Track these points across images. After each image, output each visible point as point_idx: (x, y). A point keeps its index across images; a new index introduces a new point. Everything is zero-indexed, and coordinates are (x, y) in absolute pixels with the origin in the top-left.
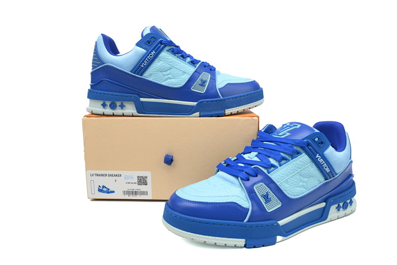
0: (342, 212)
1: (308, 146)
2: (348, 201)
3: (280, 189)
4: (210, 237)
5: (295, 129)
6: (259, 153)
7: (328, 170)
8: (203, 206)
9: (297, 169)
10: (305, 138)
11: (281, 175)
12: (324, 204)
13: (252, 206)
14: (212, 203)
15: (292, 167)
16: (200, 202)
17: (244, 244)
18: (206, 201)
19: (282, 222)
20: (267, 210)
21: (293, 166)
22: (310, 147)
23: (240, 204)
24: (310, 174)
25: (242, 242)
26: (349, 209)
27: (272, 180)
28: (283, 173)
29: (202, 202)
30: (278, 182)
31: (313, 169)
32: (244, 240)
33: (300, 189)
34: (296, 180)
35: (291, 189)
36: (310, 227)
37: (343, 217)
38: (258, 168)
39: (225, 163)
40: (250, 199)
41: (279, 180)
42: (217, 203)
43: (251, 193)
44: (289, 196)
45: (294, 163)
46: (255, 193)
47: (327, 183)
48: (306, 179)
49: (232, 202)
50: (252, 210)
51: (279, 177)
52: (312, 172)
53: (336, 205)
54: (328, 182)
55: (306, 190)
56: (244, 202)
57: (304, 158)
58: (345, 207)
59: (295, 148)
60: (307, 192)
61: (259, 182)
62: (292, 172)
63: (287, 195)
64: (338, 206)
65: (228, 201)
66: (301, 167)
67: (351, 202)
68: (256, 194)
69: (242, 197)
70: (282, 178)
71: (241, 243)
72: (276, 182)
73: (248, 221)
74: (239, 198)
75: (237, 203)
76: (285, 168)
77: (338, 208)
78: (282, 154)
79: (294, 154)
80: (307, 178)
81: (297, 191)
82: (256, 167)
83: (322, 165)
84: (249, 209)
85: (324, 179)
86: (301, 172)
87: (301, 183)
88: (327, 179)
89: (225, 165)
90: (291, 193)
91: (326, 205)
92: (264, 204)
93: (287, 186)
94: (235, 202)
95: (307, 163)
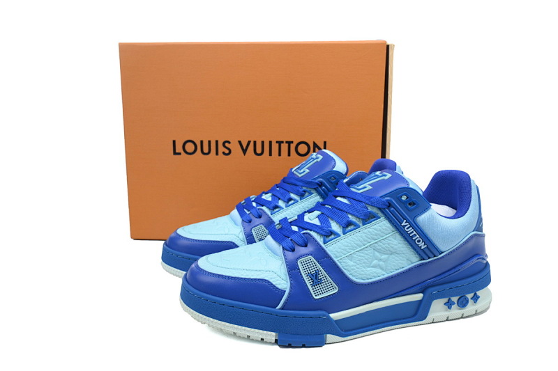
0: (455, 311)
1: (389, 207)
2: (470, 296)
3: (338, 267)
4: (228, 324)
5: (383, 180)
6: (322, 213)
7: (422, 245)
8: (222, 280)
9: (369, 240)
10: (385, 195)
11: (344, 247)
12: (419, 296)
13: (291, 288)
14: (235, 278)
15: (361, 237)
16: (219, 275)
17: (274, 339)
18: (227, 275)
19: (335, 316)
20: (314, 295)
21: (364, 235)
22: (392, 209)
23: (274, 283)
24: (392, 249)
25: (272, 336)
26: (471, 308)
27: (327, 254)
28: (346, 244)
29: (223, 276)
30: (337, 257)
31: (397, 242)
32: (274, 334)
33: (374, 269)
34: (367, 257)
35: (358, 268)
36: (393, 327)
37: (459, 319)
38: (309, 234)
39: (279, 224)
40: (290, 278)
41: (338, 255)
42: (241, 278)
43: (292, 269)
44: (354, 279)
45: (366, 231)
46: (299, 269)
47: (423, 264)
48: (384, 257)
49: (262, 280)
50: (289, 294)
51: (339, 250)
52: (396, 247)
53: (446, 300)
54: (426, 263)
55: (384, 273)
56: (282, 281)
57: (382, 225)
58: (463, 303)
59: (370, 209)
60: (386, 276)
61: (307, 255)
62: (361, 244)
63: (351, 277)
64: (448, 302)
65: (258, 277)
66: (376, 237)
67: (476, 298)
68: (300, 272)
69: (279, 274)
70: (344, 252)
71: (269, 338)
72: (332, 256)
73: (282, 308)
74: (275, 275)
75: (271, 281)
76: (350, 238)
77: (449, 304)
78: (350, 216)
79: (368, 218)
80: (385, 254)
81: (368, 273)
82: (306, 233)
83: (412, 237)
84: (285, 291)
85: (418, 259)
86: (376, 245)
87: (375, 262)
88: (424, 259)
89: (278, 227)
90: (355, 274)
91: (423, 297)
92: (310, 287)
93: (351, 263)
94: (267, 279)
95: (387, 232)
